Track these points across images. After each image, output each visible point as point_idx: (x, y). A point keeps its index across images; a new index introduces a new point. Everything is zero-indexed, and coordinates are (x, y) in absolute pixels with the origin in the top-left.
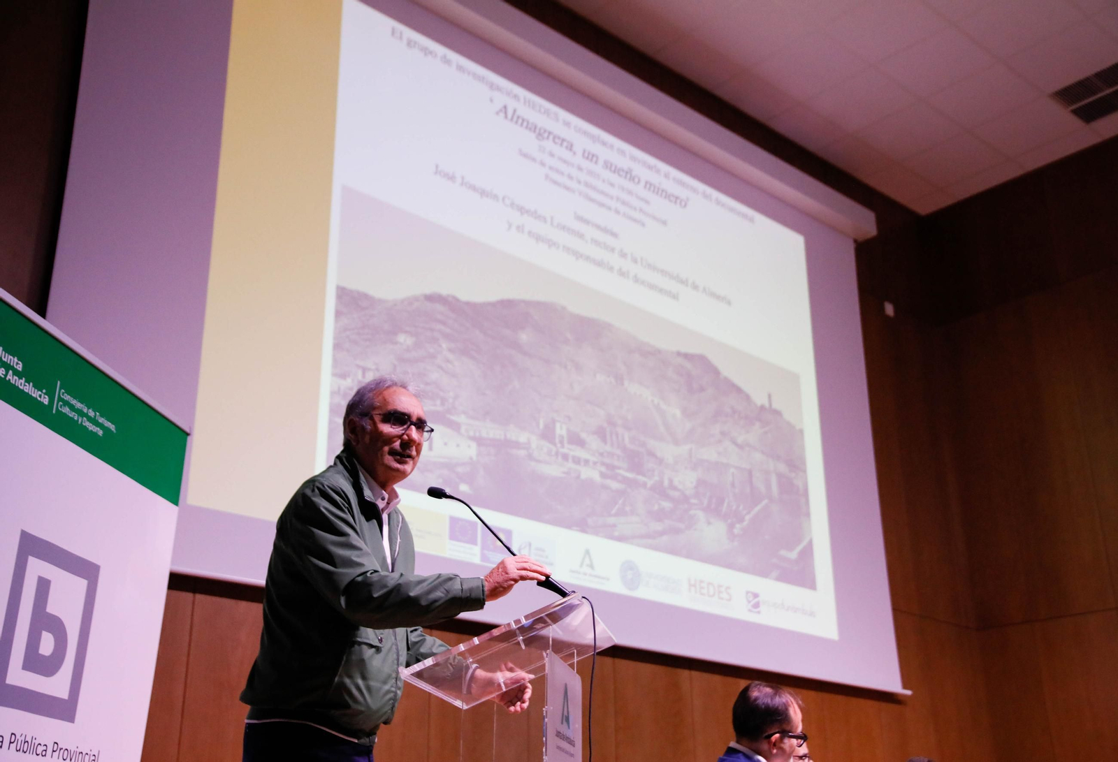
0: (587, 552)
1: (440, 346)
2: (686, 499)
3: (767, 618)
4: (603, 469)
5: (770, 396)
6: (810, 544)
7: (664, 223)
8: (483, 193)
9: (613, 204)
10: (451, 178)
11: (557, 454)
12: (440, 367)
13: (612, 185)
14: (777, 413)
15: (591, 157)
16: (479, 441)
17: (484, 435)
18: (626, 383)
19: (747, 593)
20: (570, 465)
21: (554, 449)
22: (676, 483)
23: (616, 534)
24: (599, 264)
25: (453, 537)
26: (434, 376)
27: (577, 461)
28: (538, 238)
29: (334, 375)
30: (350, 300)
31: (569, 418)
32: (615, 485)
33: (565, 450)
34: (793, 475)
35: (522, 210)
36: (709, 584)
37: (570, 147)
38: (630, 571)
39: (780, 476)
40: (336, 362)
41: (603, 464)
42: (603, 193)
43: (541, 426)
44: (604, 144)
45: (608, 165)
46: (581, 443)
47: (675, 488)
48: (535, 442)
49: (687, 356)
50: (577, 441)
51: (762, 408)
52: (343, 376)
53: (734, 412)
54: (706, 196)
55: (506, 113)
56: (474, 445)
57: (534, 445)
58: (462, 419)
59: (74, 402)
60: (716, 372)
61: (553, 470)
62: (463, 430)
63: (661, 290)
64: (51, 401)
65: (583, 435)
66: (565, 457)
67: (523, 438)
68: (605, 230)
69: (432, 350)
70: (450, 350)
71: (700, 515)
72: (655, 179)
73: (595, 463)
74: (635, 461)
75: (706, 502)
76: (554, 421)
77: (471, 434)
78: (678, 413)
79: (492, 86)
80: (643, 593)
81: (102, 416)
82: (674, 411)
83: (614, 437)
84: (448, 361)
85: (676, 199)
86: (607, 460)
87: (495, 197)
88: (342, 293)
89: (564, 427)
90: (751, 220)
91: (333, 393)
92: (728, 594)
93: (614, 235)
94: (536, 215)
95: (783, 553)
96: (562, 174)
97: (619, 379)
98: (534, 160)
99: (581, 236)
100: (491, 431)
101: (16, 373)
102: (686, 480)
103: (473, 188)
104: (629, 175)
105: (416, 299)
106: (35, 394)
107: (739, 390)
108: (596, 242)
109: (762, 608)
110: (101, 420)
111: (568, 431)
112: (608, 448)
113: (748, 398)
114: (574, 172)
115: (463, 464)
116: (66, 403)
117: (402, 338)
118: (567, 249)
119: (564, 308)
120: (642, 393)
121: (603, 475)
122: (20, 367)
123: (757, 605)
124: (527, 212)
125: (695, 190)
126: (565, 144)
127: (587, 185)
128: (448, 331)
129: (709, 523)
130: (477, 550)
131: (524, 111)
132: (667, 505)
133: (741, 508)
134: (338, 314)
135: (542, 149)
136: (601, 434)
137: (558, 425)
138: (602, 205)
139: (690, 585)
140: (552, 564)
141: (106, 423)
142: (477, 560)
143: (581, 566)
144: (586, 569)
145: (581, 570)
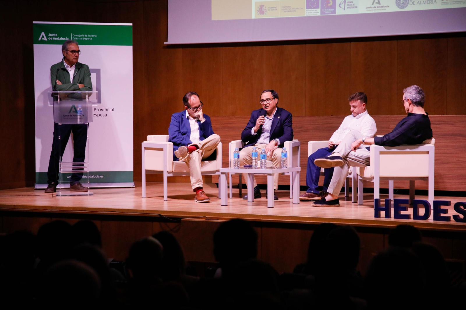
59: (78, 36)
64: (70, 38)
80: (410, 8)
81: (90, 35)
101: (55, 37)
106: (64, 39)
110: (90, 36)
116: (75, 37)
122: (57, 35)
130: (319, 10)
140: (356, 7)
141: (93, 36)
142: (319, 14)
143: (373, 4)
144: (375, 5)
145: (373, 6)
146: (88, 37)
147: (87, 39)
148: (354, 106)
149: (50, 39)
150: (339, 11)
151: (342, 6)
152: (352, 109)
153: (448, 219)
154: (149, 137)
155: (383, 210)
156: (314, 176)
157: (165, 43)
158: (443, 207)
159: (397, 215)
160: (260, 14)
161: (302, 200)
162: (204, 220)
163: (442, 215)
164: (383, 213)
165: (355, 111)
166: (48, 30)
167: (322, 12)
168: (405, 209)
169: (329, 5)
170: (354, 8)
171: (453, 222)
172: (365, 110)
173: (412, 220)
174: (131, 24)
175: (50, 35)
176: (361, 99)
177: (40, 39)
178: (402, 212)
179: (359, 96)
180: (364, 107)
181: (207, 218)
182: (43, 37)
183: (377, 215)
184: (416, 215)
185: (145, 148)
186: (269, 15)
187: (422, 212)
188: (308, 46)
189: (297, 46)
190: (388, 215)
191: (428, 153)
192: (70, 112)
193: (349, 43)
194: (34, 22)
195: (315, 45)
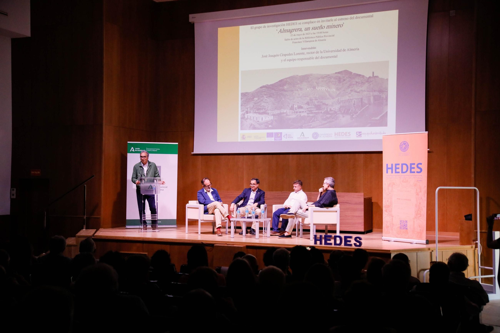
0: (303, 133)
1: (264, 97)
2: (336, 112)
3: (364, 137)
4: (308, 112)
5: (373, 73)
6: (387, 113)
7: (333, 36)
8: (275, 56)
9: (314, 39)
10: (266, 56)
11: (294, 112)
12: (264, 102)
13: (315, 34)
14: (377, 77)
15: (307, 29)
16: (274, 115)
17: (275, 113)
18: (316, 88)
19: (357, 132)
20: (298, 114)
21: (294, 111)
22: (332, 109)
23: (312, 127)
24: (309, 59)
25: (268, 137)
26: (263, 104)
27: (300, 112)
28: (290, 60)
29: (241, 111)
30: (243, 95)
31: (298, 103)
32: (311, 115)
33: (297, 111)
34: (381, 94)
35: (285, 55)
36: (342, 133)
37: (301, 30)
38: (315, 135)
39: (374, 96)
40: (241, 109)
41: (308, 111)
42: (312, 38)
43: (290, 107)
44: (312, 22)
45: (314, 28)
46: (301, 107)
47: (332, 111)
48: (288, 111)
49: (339, 73)
50: (300, 107)
51: (370, 77)
52: (243, 111)
53: (357, 82)
54: (351, 18)
55: (281, 31)
56: (272, 116)
57: (288, 112)
58: (269, 112)
59: (150, 149)
60: (351, 73)
61: (294, 116)
62: (270, 114)
63: (331, 57)
65: (302, 106)
66: (297, 112)
67: (285, 111)
68: (312, 48)
69: (262, 99)
70: (266, 97)
71: (341, 115)
72: (330, 24)
73: (305, 111)
74: (318, 107)
75: (343, 112)
76: (294, 105)
77: (272, 114)
78: (334, 90)
79: (277, 26)
80: (319, 139)
82: (333, 90)
83: (312, 103)
84: (266, 100)
85: (339, 26)
86: (310, 110)
87: (278, 55)
88: (242, 94)
89: (297, 105)
90: (372, 16)
91: (241, 115)
92: (349, 134)
93: (315, 48)
94: (290, 55)
95: (373, 118)
96: (298, 39)
97: (314, 88)
98: (289, 40)
99: (303, 54)
100: (277, 112)
102: (336, 107)
103: (272, 56)
104: (321, 27)
105: (258, 89)
107: (360, 75)
108: (308, 53)
109: (362, 135)
111: (298, 106)
112: (310, 106)
113: (363, 76)
114: (301, 37)
115: (270, 121)
117: (255, 99)
118: (299, 59)
119: (297, 75)
120: (322, 89)
121: (308, 114)
122: (139, 149)
123: (361, 135)
124: (287, 55)
125: (346, 19)
126: (299, 30)
127: (306, 38)
128: (266, 93)
129: (343, 117)
130: (273, 138)
131: (287, 28)
132: (328, 116)
133: (357, 109)
134: (241, 99)
135: (292, 35)
136: (308, 103)
137: (295, 105)
138: (310, 41)
139: (335, 134)
140: (292, 137)
141: (157, 149)
142: (273, 140)
143: (301, 136)
144: (302, 137)
145: (301, 137)
146: (155, 150)
147: (154, 151)
148: (295, 187)
149: (136, 150)
150: (284, 139)
151: (285, 136)
152: (294, 188)
153: (351, 245)
154: (190, 202)
155: (318, 240)
156: (276, 223)
157: (192, 153)
158: (348, 239)
159: (326, 243)
160: (243, 139)
161: (271, 235)
162: (226, 245)
163: (348, 243)
164: (318, 242)
165: (295, 189)
166: (135, 146)
167: (275, 140)
168: (330, 240)
169: (278, 136)
170: (291, 138)
171: (353, 246)
172: (301, 189)
173: (333, 246)
174: (177, 143)
175: (136, 149)
176: (299, 183)
177: (131, 151)
178: (328, 242)
179: (298, 182)
180: (300, 188)
181: (227, 244)
182: (132, 150)
183: (315, 243)
184: (335, 244)
185: (188, 207)
186: (248, 140)
187: (338, 242)
188: (267, 156)
189: (262, 156)
190: (321, 243)
191: (336, 211)
192: (149, 188)
193: (288, 155)
194: (128, 142)
195: (271, 156)
